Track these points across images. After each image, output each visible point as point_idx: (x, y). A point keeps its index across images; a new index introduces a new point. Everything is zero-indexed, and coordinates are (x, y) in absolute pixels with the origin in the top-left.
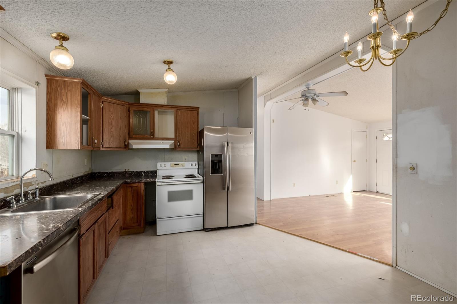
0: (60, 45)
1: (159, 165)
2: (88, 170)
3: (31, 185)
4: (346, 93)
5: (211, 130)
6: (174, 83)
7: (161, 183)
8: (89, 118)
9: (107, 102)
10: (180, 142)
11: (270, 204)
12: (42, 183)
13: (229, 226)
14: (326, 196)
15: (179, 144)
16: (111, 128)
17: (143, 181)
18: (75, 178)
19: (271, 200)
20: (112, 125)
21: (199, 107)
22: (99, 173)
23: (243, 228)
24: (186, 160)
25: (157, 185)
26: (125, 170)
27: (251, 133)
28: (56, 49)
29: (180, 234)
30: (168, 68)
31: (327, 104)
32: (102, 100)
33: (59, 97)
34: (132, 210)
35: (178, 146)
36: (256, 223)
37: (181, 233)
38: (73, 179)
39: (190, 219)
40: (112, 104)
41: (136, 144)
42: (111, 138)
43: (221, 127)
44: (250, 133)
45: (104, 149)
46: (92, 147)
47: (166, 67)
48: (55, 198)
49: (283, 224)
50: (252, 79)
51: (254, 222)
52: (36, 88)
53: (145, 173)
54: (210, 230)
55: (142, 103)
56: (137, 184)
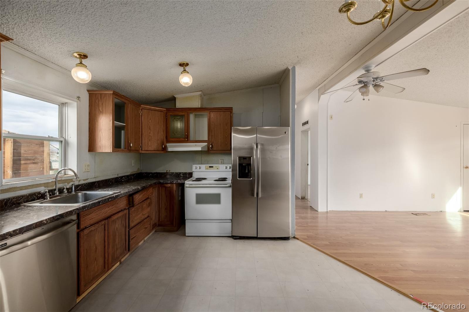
0: (80, 63)
1: (194, 166)
2: (136, 170)
3: (72, 182)
4: (426, 71)
5: (239, 131)
6: (190, 85)
7: (189, 185)
8: (125, 125)
9: (145, 109)
10: (213, 144)
11: (327, 216)
12: (84, 180)
13: (258, 237)
14: (413, 214)
15: (212, 146)
16: (150, 133)
17: (174, 182)
18: (120, 177)
19: (327, 212)
20: (150, 130)
21: (232, 108)
22: (146, 173)
23: (276, 241)
24: (223, 163)
25: (186, 187)
26: (167, 171)
27: (287, 133)
28: (77, 66)
29: (207, 237)
30: (183, 70)
31: (401, 89)
32: (141, 108)
33: (97, 107)
34: (166, 209)
35: (211, 148)
36: (294, 238)
37: (209, 237)
38: (117, 178)
39: (218, 223)
40: (150, 111)
41: (172, 147)
42: (149, 142)
43: (250, 127)
44: (285, 133)
45: (143, 152)
46: (128, 149)
47: (182, 69)
48: (85, 194)
49: (329, 244)
50: (289, 70)
51: (290, 236)
52: (77, 102)
53: (183, 174)
54: (238, 238)
55: (178, 107)
56: (169, 185)
